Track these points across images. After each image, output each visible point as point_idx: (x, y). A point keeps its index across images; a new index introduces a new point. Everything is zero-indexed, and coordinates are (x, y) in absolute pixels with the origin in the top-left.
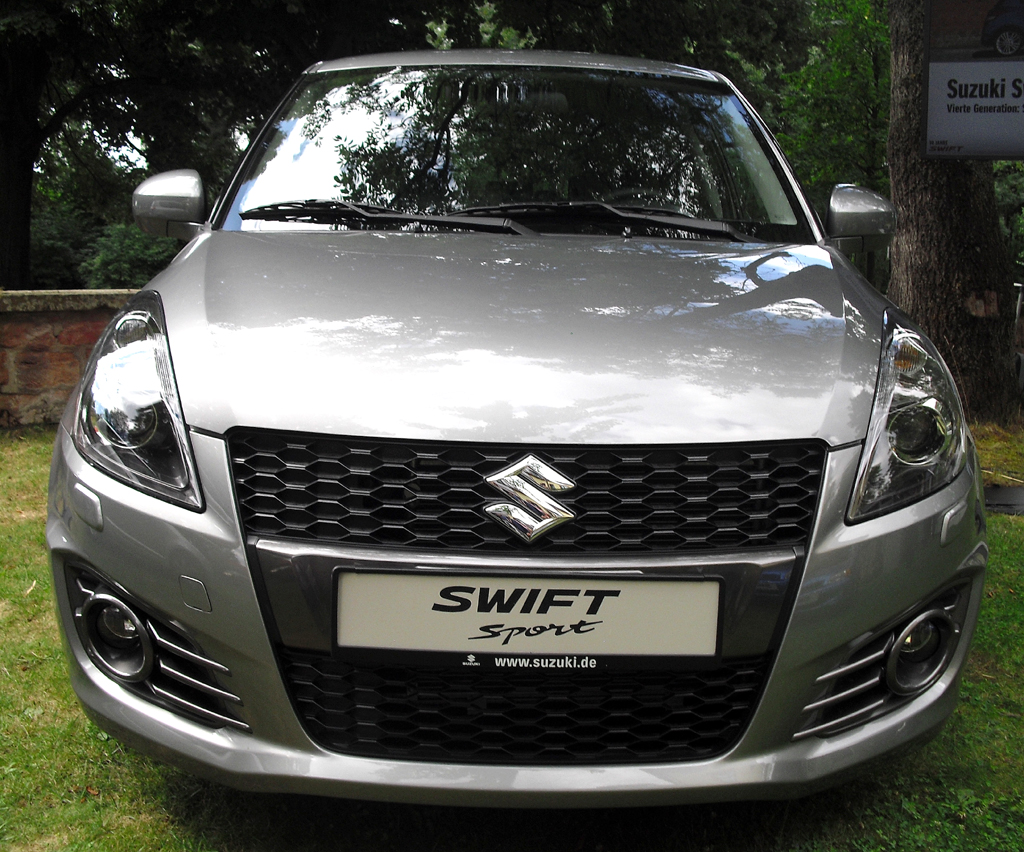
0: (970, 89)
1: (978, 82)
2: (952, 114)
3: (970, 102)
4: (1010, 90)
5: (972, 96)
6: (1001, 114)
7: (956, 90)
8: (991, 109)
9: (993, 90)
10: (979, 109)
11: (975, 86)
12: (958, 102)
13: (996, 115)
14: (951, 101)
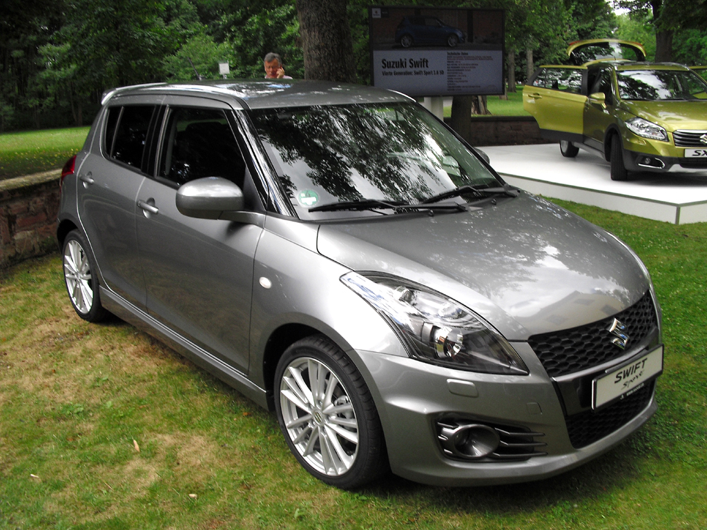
0: (392, 64)
1: (395, 60)
2: (385, 76)
3: (392, 70)
4: (408, 64)
5: (393, 67)
6: (405, 76)
7: (386, 64)
8: (400, 73)
9: (401, 64)
10: (396, 74)
11: (394, 62)
12: (387, 70)
13: (403, 76)
14: (383, 70)
